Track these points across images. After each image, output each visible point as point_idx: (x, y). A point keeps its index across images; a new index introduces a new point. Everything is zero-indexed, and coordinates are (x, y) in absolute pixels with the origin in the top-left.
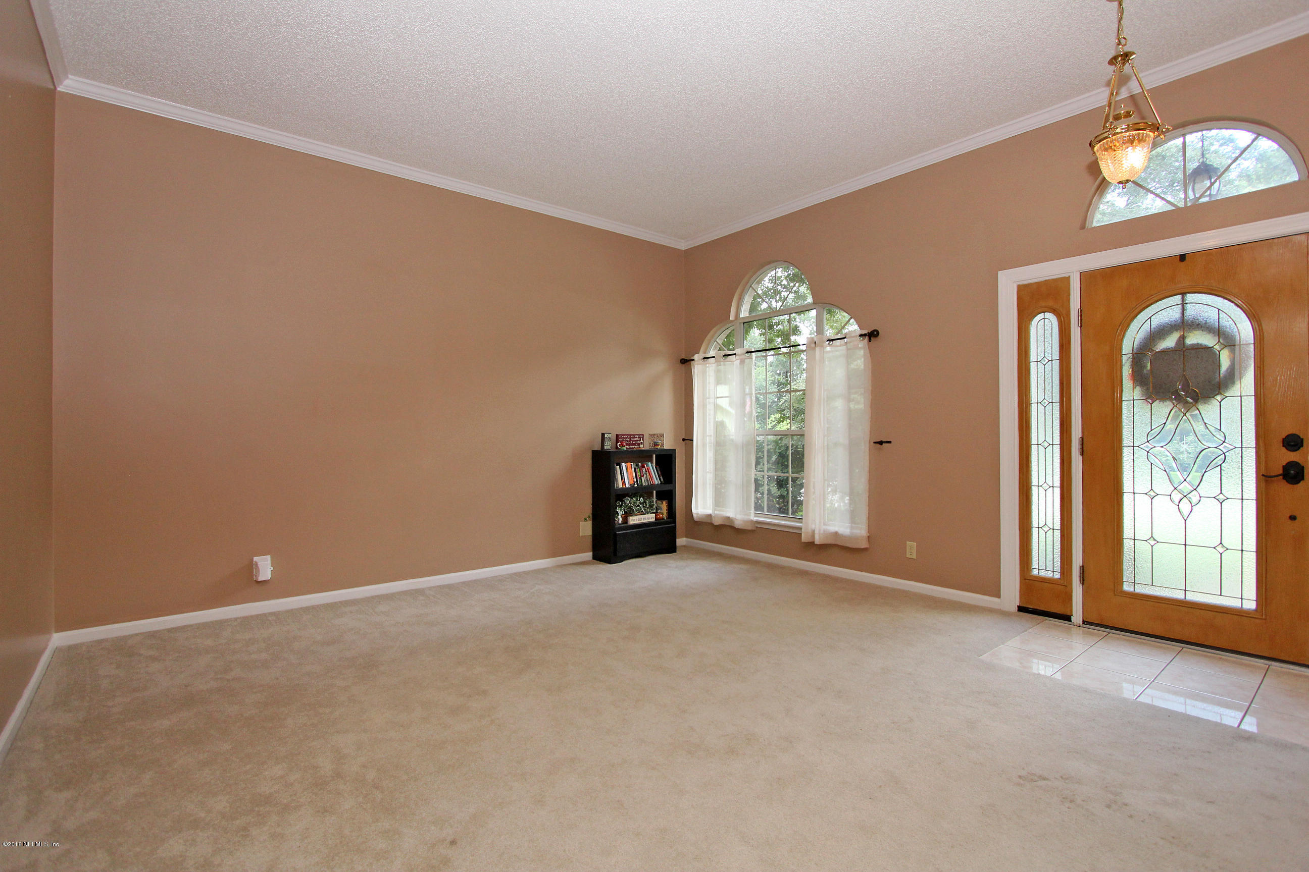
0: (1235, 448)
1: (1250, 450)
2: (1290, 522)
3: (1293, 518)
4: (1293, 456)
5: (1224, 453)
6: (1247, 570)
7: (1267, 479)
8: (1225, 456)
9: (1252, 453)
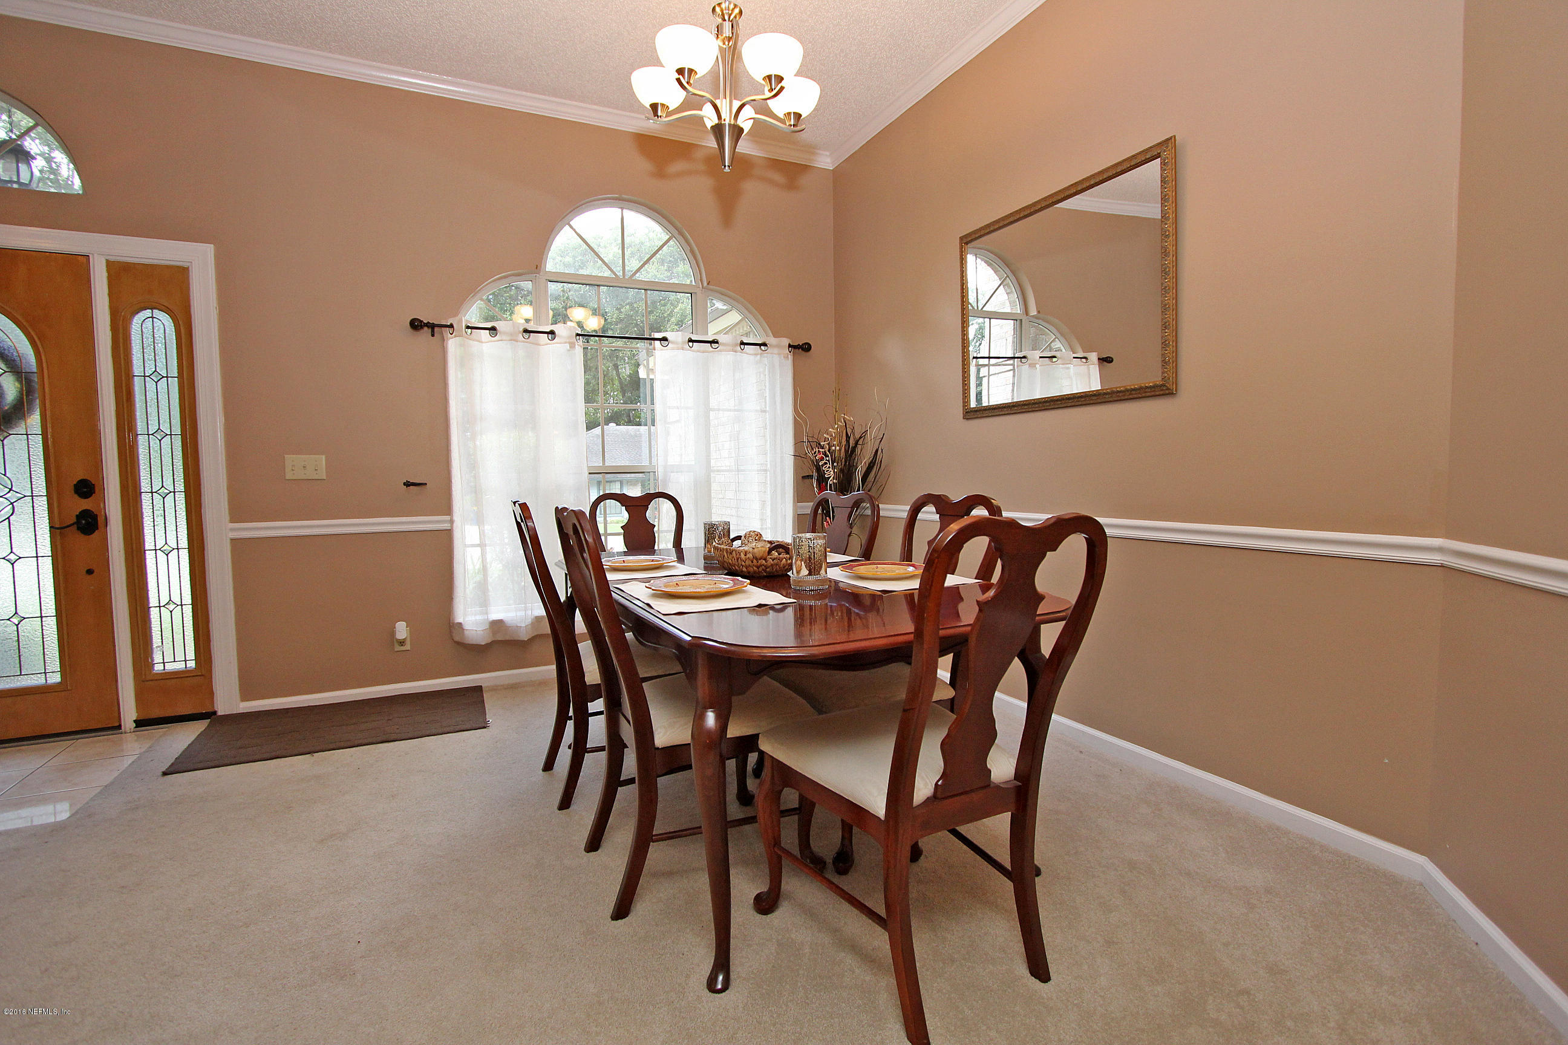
0: (25, 496)
1: (40, 499)
2: (89, 577)
3: (90, 572)
4: (85, 504)
5: (12, 504)
6: (49, 639)
7: (63, 531)
8: (13, 506)
9: (43, 501)
